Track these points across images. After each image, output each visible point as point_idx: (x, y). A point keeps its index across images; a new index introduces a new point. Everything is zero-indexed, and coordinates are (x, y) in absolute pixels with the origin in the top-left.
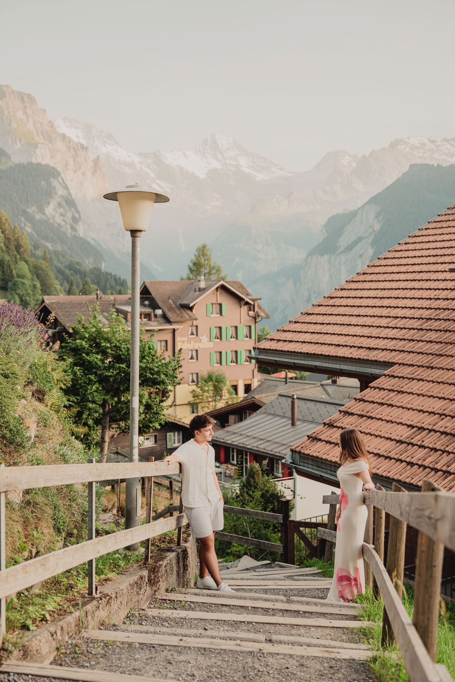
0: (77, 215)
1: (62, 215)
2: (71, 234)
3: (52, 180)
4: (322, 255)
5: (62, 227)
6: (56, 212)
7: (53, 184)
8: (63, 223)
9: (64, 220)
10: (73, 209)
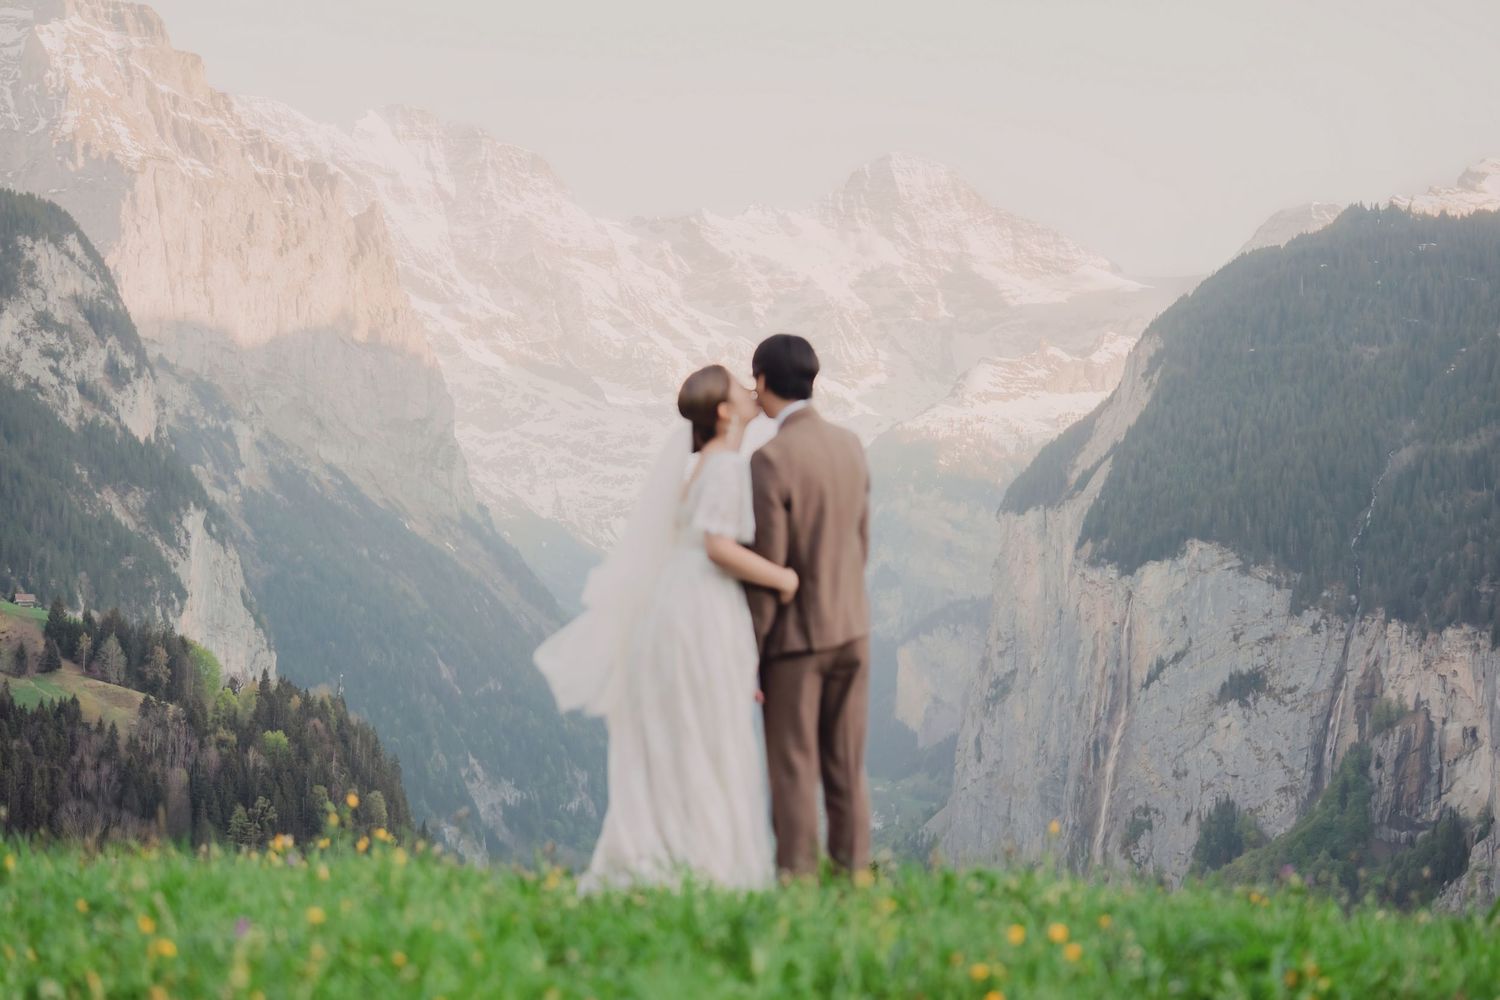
0: (127, 361)
1: (47, 352)
2: (80, 417)
3: (24, 241)
4: (1021, 510)
5: (41, 390)
6: (27, 342)
7: (29, 256)
8: (49, 379)
9: (55, 371)
10: (112, 341)
